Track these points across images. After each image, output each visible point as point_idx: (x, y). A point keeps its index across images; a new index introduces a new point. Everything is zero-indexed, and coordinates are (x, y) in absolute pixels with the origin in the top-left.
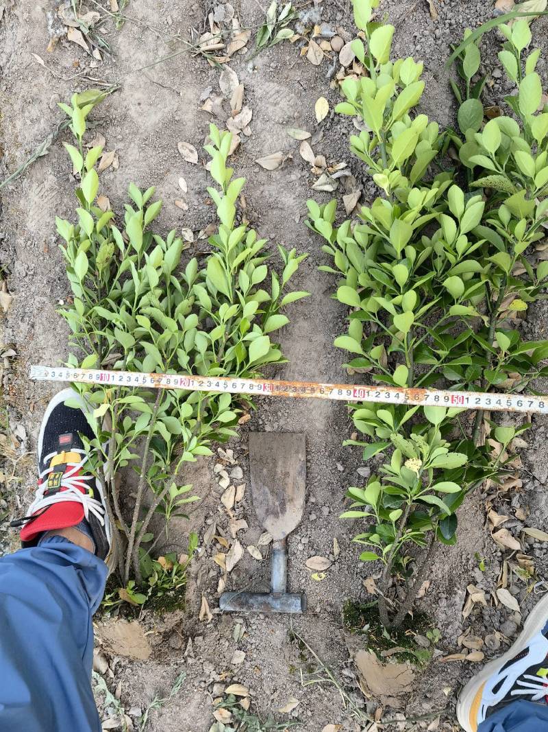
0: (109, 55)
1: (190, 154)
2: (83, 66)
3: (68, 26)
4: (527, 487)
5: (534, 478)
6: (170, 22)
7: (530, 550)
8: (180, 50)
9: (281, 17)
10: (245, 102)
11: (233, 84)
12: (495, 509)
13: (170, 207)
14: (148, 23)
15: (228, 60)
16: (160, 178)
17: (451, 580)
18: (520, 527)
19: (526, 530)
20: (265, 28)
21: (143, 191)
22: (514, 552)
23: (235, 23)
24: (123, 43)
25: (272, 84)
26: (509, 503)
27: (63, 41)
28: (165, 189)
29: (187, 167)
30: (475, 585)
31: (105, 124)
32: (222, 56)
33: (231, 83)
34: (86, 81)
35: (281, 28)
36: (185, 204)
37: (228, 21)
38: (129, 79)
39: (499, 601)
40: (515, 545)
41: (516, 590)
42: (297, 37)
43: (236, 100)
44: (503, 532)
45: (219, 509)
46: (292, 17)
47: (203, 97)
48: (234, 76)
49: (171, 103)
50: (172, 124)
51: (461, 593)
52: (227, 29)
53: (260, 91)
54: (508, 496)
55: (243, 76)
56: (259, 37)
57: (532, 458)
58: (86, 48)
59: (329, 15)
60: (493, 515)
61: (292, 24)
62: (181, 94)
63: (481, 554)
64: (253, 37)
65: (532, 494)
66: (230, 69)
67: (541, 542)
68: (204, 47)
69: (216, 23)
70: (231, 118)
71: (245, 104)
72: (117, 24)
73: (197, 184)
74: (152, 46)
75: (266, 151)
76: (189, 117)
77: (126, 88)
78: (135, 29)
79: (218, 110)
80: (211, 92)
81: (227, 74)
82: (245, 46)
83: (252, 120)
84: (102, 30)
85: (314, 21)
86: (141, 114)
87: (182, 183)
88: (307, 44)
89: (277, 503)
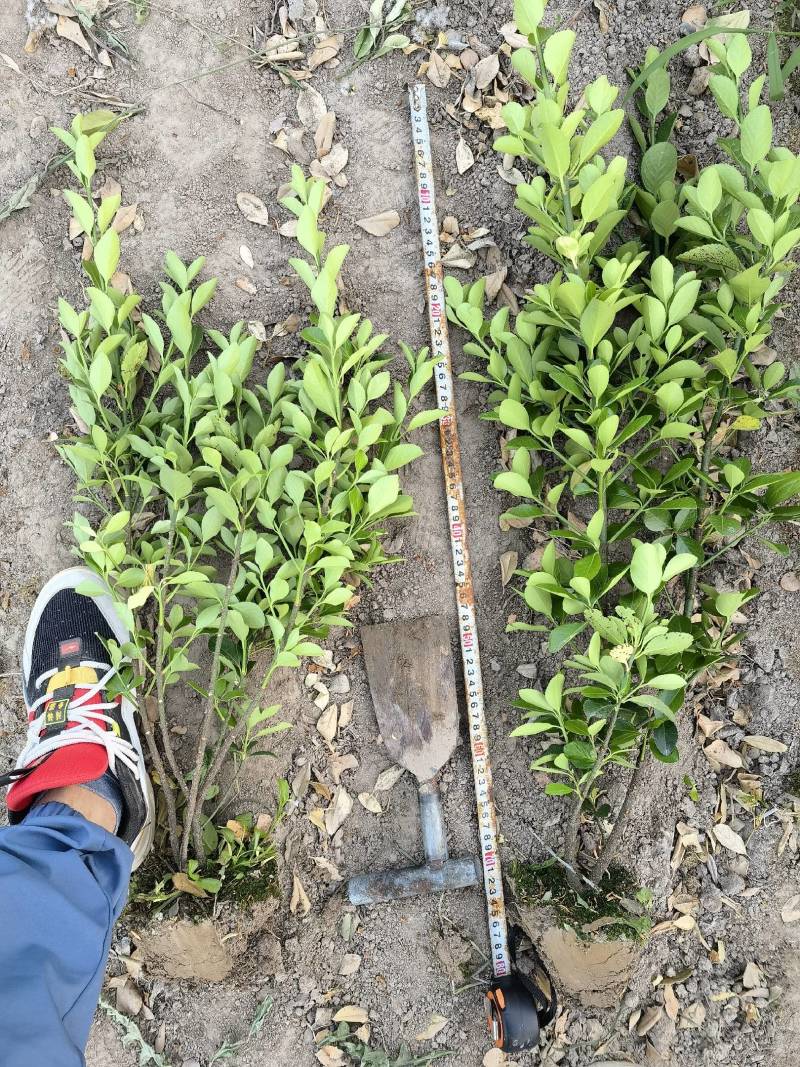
0: (124, 60)
1: (256, 212)
2: (82, 75)
3: (58, 15)
4: (747, 679)
5: (756, 666)
6: (223, 16)
7: (756, 766)
8: (237, 58)
9: (391, 17)
10: (336, 137)
11: (318, 111)
12: (706, 712)
13: (229, 290)
14: (187, 16)
15: (310, 76)
16: (212, 247)
17: (655, 818)
18: (739, 735)
19: (749, 739)
20: (367, 31)
21: (188, 264)
22: (734, 772)
23: (320, 23)
24: (147, 44)
25: (378, 114)
26: (724, 703)
27: (51, 37)
28: (219, 262)
29: (251, 231)
30: (686, 822)
31: (119, 163)
32: (300, 69)
33: (314, 109)
34: (91, 98)
35: (389, 34)
36: (250, 286)
37: (309, 19)
38: (158, 98)
39: (718, 842)
40: (735, 761)
41: (741, 826)
42: (414, 47)
43: (323, 134)
44: (717, 744)
45: (314, 741)
46: (405, 18)
47: (274, 128)
48: (318, 100)
49: (224, 137)
50: (228, 167)
51: (670, 835)
52: (307, 31)
53: (358, 122)
54: (722, 695)
55: (332, 99)
56: (358, 44)
57: (754, 638)
58: (86, 47)
59: (457, 18)
60: (703, 721)
61: (406, 28)
62: (242, 122)
63: (691, 778)
64: (349, 44)
65: (753, 688)
66: (312, 89)
67: (769, 755)
68: (272, 56)
69: (290, 22)
70: (316, 161)
71: (338, 141)
72: (138, 14)
73: (269, 255)
74: (195, 50)
75: (370, 207)
76: (253, 157)
77: (153, 111)
78: (167, 23)
79: (297, 149)
80: (285, 122)
81: (308, 97)
82: (336, 57)
83: (348, 164)
84: (113, 22)
85: (438, 23)
86: (177, 150)
87: (245, 253)
88: (427, 57)
89: (416, 726)
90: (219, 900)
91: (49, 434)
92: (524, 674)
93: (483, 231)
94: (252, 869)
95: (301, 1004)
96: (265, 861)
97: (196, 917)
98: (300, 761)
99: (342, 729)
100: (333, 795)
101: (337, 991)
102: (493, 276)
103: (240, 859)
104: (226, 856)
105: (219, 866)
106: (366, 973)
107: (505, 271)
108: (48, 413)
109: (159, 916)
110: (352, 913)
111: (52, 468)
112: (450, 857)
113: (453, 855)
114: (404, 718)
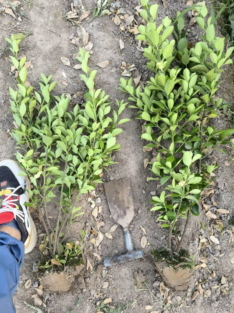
0: (26, 19)
1: (67, 62)
2: (13, 24)
3: (5, 7)
4: (216, 193)
5: (219, 189)
6: (54, 6)
7: (221, 218)
8: (59, 18)
9: (103, 5)
10: (89, 40)
11: (83, 32)
12: (205, 203)
13: (60, 85)
14: (44, 6)
15: (81, 23)
16: (54, 73)
17: (193, 234)
18: (215, 209)
19: (218, 210)
20: (97, 9)
21: (47, 77)
22: (214, 220)
23: (83, 7)
24: (32, 14)
25: (101, 33)
26: (210, 200)
27: (3, 13)
28: (57, 77)
29: (65, 68)
30: (202, 236)
31: (25, 49)
32: (78, 21)
33: (82, 32)
34: (16, 31)
35: (103, 10)
36: (66, 83)
37: (80, 6)
38: (36, 30)
39: (211, 241)
40: (215, 217)
41: (217, 236)
42: (110, 13)
43: (85, 39)
44: (209, 212)
46: (108, 5)
47: (71, 38)
48: (83, 29)
49: (56, 40)
50: (57, 50)
51: (197, 239)
52: (79, 10)
53: (96, 35)
54: (209, 198)
55: (87, 29)
56: (94, 13)
57: (217, 180)
58: (14, 16)
59: (123, 5)
60: (205, 205)
61: (108, 8)
62: (61, 36)
63: (202, 222)
64: (92, 13)
65: (218, 195)
66: (81, 26)
67: (224, 214)
68: (69, 17)
69: (74, 7)
70: (84, 47)
71: (90, 41)
72: (29, 6)
73: (71, 74)
74: (46, 16)
75: (100, 60)
76: (65, 46)
77: (35, 33)
78: (38, 8)
79: (78, 43)
80: (74, 36)
81: (80, 29)
82: (88, 17)
83: (93, 47)
84: (22, 8)
85: (117, 6)
86: (42, 45)
87: (64, 74)
88: (114, 16)
89: (122, 211)
90: (66, 266)
91: (7, 130)
92: (152, 194)
93: (133, 65)
94: (75, 257)
95: (91, 298)
96: (79, 254)
97: (59, 271)
98: (87, 224)
99: (99, 214)
100: (98, 234)
101: (102, 294)
102: (137, 78)
103: (71, 254)
104: (67, 253)
105: (65, 256)
106: (110, 288)
107: (140, 77)
108: (7, 124)
109: (47, 272)
110: (105, 270)
111: (8, 140)
112: (134, 250)
113: (135, 249)
114: (118, 209)
